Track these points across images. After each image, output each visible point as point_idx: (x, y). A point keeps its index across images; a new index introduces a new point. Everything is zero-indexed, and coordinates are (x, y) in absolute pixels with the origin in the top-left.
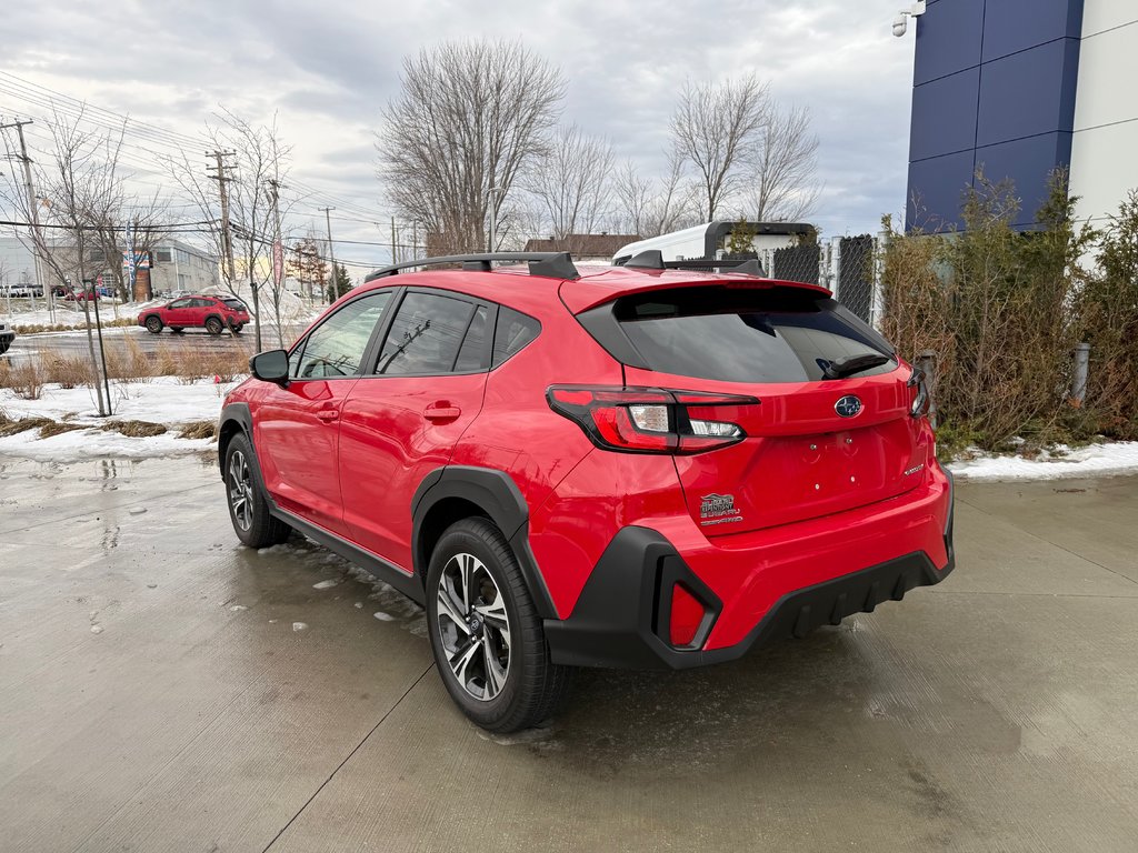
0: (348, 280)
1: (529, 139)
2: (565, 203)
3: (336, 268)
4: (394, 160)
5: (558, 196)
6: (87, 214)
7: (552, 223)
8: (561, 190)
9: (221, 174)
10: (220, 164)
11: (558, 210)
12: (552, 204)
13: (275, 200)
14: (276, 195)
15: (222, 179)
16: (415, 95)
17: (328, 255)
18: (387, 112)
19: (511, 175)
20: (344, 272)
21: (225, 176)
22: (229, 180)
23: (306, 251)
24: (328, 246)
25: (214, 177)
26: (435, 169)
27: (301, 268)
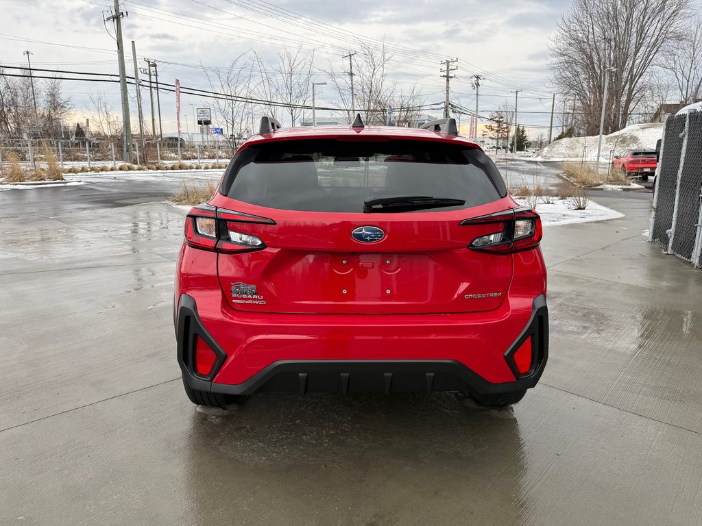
0: (525, 137)
1: (671, 29)
2: (692, 76)
3: (518, 130)
4: (561, 55)
5: (687, 71)
6: (379, 103)
7: (678, 91)
8: (689, 65)
9: (448, 74)
10: (448, 68)
11: (685, 81)
12: (680, 77)
13: (477, 87)
14: (478, 85)
15: (448, 77)
16: (582, 7)
17: (514, 122)
18: (560, 22)
19: (651, 57)
20: (523, 131)
21: (450, 75)
22: (452, 77)
23: (497, 119)
24: (515, 115)
25: (444, 76)
26: (591, 58)
27: (492, 130)
